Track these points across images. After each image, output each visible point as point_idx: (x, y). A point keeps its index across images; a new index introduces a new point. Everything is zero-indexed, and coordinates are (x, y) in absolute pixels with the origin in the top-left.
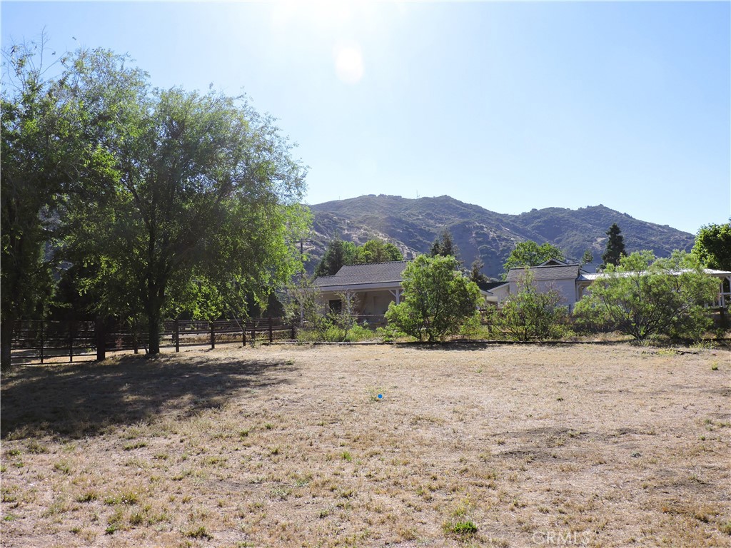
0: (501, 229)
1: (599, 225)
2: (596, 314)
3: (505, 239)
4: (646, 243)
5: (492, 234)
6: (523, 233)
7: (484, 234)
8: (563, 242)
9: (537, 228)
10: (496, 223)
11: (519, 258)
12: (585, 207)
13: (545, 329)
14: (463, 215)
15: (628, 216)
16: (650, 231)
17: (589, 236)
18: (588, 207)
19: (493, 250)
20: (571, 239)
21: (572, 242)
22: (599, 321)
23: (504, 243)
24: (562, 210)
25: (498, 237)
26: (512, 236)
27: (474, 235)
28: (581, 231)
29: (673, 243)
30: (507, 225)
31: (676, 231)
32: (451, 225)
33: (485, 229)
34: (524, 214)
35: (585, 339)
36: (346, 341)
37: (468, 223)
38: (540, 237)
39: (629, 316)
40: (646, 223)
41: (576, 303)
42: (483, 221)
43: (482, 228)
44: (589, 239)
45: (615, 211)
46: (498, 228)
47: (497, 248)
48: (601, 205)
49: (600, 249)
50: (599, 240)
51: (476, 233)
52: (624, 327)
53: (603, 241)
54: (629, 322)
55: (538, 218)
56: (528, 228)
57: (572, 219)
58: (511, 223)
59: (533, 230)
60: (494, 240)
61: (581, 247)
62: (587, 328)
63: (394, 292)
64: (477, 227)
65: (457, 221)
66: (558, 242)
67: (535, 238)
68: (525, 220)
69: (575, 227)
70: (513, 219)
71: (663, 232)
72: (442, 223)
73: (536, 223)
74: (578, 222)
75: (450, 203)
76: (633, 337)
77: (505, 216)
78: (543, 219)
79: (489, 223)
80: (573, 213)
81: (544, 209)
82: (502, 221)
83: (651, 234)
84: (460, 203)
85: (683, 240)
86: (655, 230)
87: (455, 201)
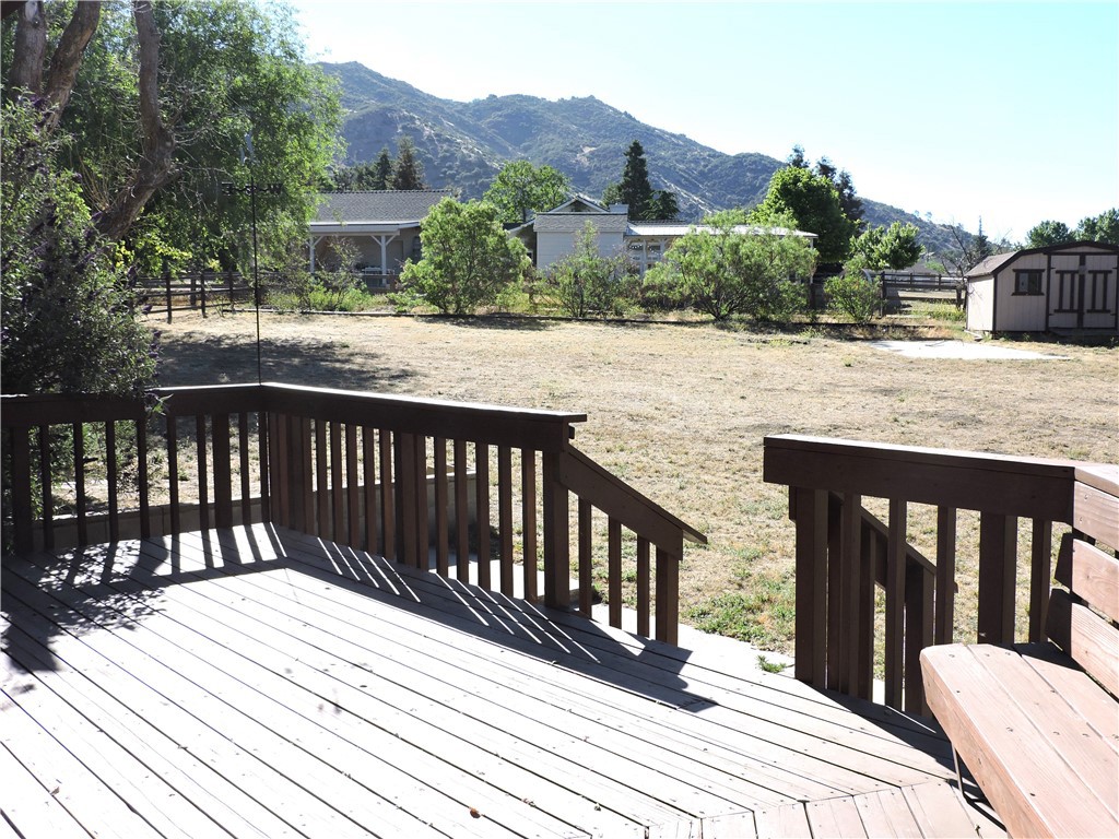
0: (441, 124)
1: (587, 127)
2: (671, 287)
3: (447, 140)
4: (653, 160)
5: (427, 131)
6: (474, 131)
7: (416, 130)
8: (534, 151)
9: (495, 125)
10: (435, 113)
11: (507, 184)
12: (568, 98)
13: (608, 302)
14: (382, 97)
15: (630, 117)
16: (660, 142)
17: (571, 144)
18: (573, 98)
19: (429, 156)
20: (546, 146)
21: (547, 151)
22: (675, 295)
23: (445, 146)
24: (533, 99)
25: (437, 135)
26: (458, 135)
27: (399, 131)
28: (561, 136)
29: (691, 162)
30: (450, 117)
31: (695, 144)
32: (364, 112)
33: (418, 122)
34: (477, 103)
35: (657, 316)
36: (341, 309)
37: (390, 110)
38: (500, 139)
39: (709, 291)
40: (655, 129)
41: (647, 272)
42: (414, 109)
43: (412, 119)
44: (571, 148)
45: (611, 108)
46: (437, 121)
47: (435, 153)
48: (592, 97)
49: (587, 164)
50: (587, 150)
51: (403, 128)
52: (702, 304)
53: (592, 153)
54: (709, 298)
55: (499, 109)
56: (483, 124)
57: (549, 115)
58: (457, 115)
59: (489, 128)
60: (430, 139)
61: (560, 160)
62: (658, 303)
63: (379, 238)
64: (404, 118)
65: (373, 105)
66: (526, 149)
67: (492, 142)
68: (478, 111)
69: (551, 128)
70: (460, 108)
71: (678, 145)
72: (349, 107)
73: (494, 117)
74: (557, 120)
75: (363, 74)
76: (713, 317)
77: (447, 102)
78: (505, 112)
79: (424, 113)
80: (550, 106)
81: (508, 97)
82: (442, 111)
83: (660, 147)
84: (378, 76)
85: (704, 159)
86: (665, 140)
87: (371, 73)
